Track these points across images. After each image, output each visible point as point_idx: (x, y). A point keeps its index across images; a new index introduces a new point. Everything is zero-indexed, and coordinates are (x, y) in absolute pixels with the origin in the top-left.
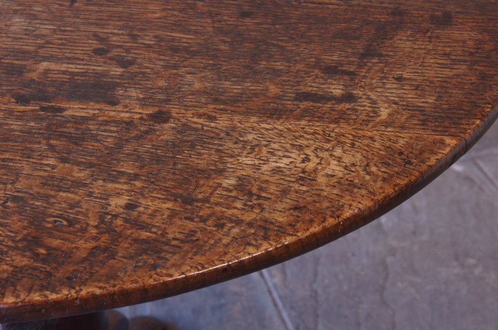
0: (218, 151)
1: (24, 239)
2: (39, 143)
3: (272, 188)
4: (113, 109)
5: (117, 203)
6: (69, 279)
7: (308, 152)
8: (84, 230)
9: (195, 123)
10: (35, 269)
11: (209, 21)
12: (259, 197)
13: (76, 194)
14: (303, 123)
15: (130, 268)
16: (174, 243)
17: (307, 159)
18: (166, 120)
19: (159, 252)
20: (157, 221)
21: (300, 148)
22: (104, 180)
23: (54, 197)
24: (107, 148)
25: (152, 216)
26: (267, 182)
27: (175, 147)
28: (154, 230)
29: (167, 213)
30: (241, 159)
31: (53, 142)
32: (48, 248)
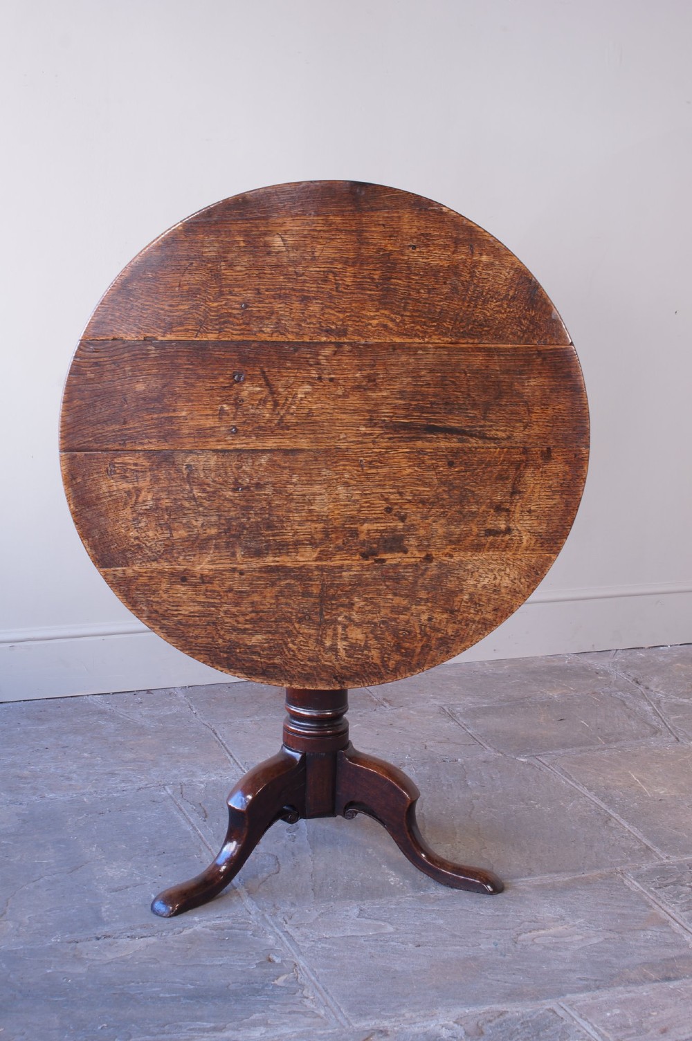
0: (458, 578)
1: (394, 645)
2: (381, 585)
3: (484, 599)
4: (406, 556)
5: (424, 617)
6: (418, 664)
7: (495, 573)
8: (415, 636)
9: (444, 560)
10: (403, 661)
11: (433, 473)
12: (480, 605)
13: (406, 615)
14: (491, 553)
15: (439, 655)
16: (452, 638)
17: (495, 578)
18: (431, 561)
19: (447, 643)
20: (442, 626)
21: (492, 570)
22: (415, 604)
23: (398, 618)
24: (411, 583)
25: (440, 623)
26: (481, 595)
27: (439, 577)
28: (442, 632)
29: (445, 620)
30: (469, 581)
31: (387, 583)
32: (405, 649)
